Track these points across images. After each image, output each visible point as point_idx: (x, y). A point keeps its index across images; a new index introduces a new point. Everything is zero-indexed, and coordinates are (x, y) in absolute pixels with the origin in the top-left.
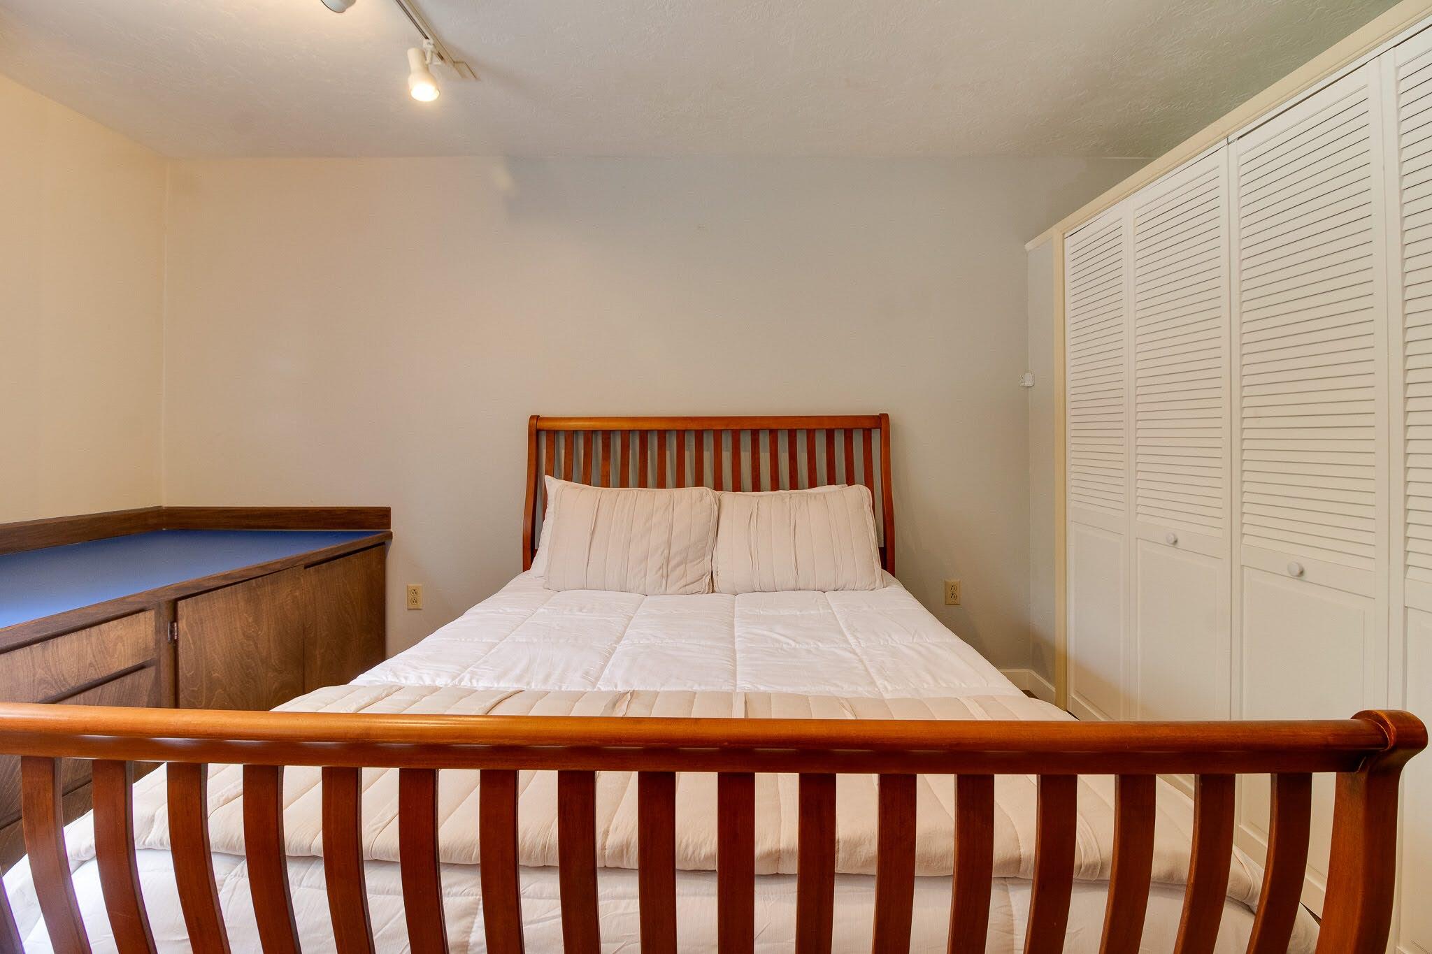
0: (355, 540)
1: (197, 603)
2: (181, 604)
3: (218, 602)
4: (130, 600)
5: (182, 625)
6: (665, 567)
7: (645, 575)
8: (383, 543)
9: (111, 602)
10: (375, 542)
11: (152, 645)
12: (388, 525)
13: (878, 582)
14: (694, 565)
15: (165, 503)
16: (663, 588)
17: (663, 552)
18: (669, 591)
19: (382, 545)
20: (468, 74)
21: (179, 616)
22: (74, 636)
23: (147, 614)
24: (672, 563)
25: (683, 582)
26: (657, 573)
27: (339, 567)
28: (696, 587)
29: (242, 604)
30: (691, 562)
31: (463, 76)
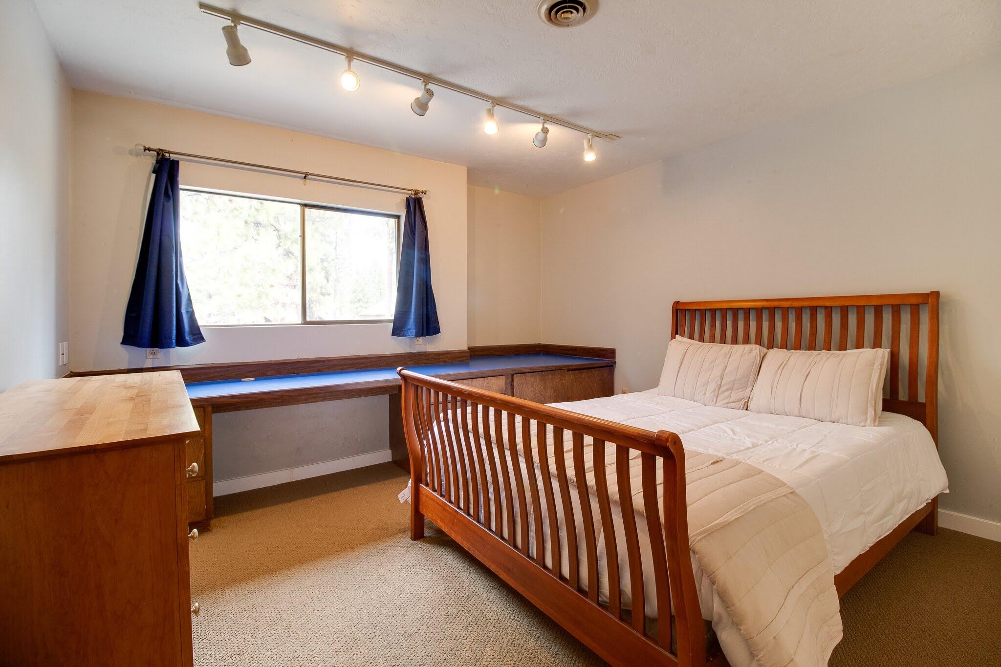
0: (594, 362)
1: (520, 376)
2: (515, 376)
3: (529, 377)
4: (497, 371)
5: (515, 383)
6: (717, 391)
7: (705, 393)
8: (613, 366)
9: (490, 371)
10: (605, 365)
11: (504, 388)
12: (614, 357)
13: (868, 422)
14: (738, 392)
15: (542, 342)
16: (714, 402)
17: (717, 382)
18: (718, 404)
19: (611, 366)
20: (615, 137)
21: (514, 380)
22: (480, 379)
23: (503, 377)
24: (722, 389)
25: (727, 401)
26: (711, 393)
27: (585, 374)
28: (734, 405)
29: (538, 381)
30: (736, 390)
31: (612, 139)
